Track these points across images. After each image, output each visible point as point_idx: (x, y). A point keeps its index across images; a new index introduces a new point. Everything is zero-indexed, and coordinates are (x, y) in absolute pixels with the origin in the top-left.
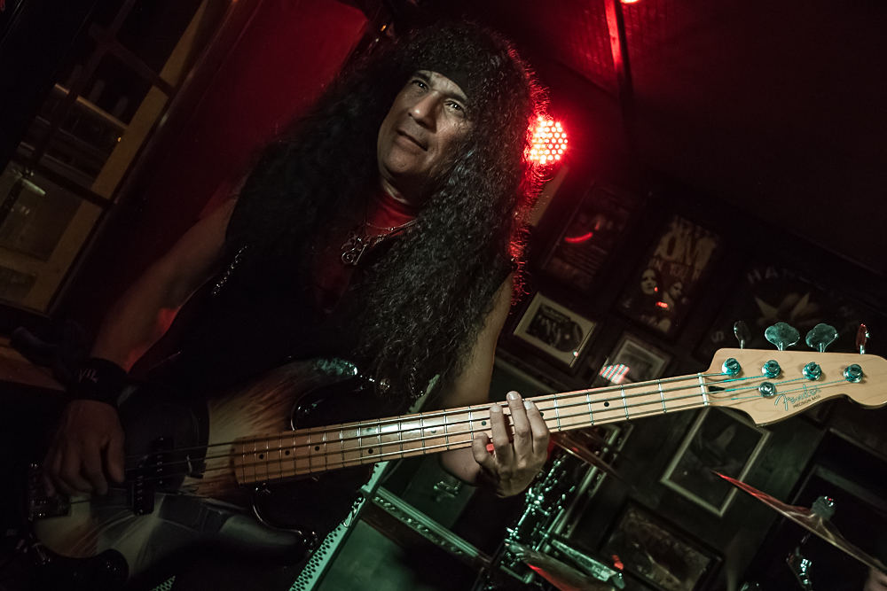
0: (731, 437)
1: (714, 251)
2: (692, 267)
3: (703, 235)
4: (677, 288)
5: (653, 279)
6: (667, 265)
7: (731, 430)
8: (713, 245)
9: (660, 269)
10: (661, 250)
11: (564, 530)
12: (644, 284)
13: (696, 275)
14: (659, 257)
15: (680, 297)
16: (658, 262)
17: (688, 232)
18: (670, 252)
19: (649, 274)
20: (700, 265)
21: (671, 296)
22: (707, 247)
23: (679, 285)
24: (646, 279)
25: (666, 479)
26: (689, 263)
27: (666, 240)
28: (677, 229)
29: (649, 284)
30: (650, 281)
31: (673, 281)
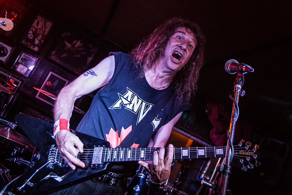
0: (58, 83)
1: (52, 26)
2: (45, 31)
3: (48, 21)
4: (40, 37)
5: (32, 34)
6: (36, 30)
7: (57, 81)
8: (51, 24)
9: (34, 31)
10: (35, 24)
11: (4, 115)
12: (29, 35)
13: (46, 33)
14: (34, 27)
15: (41, 40)
16: (33, 28)
17: (43, 19)
18: (37, 25)
19: (31, 32)
20: (47, 30)
21: (38, 40)
22: (49, 24)
23: (40, 36)
24: (30, 34)
25: (37, 97)
26: (44, 29)
27: (36, 21)
28: (39, 18)
29: (31, 36)
30: (31, 34)
31: (38, 35)
